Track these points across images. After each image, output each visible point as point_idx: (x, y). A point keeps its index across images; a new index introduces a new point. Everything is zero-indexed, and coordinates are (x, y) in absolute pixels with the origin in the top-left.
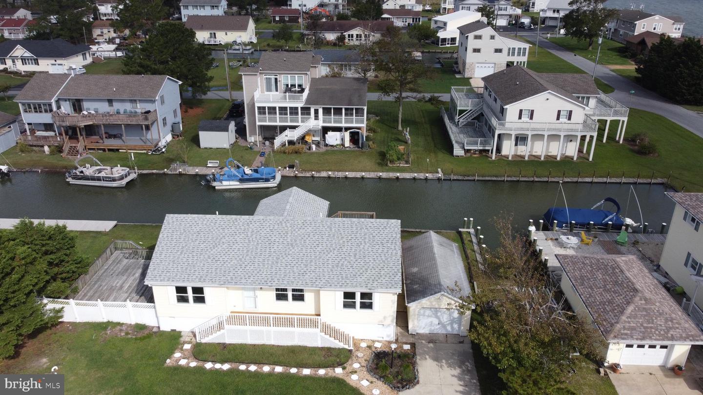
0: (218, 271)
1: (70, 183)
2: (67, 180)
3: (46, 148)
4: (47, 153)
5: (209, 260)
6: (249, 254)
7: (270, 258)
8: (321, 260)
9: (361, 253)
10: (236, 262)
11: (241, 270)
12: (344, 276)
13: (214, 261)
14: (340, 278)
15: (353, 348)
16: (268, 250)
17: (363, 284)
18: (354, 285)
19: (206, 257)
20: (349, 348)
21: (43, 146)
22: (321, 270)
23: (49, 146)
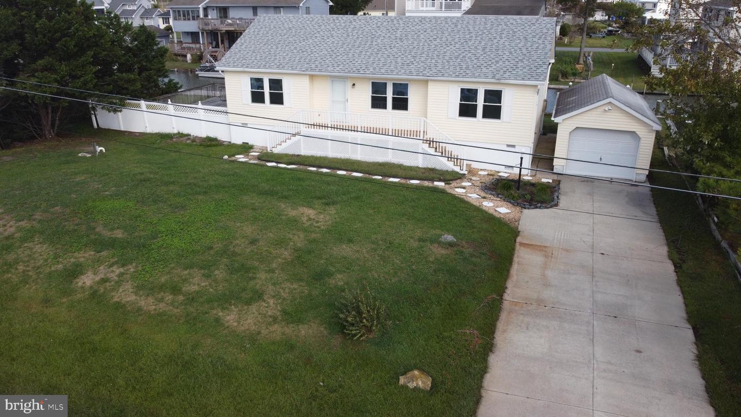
0: (302, 60)
1: (199, 75)
2: (197, 73)
3: (189, 56)
4: (189, 61)
5: (295, 51)
6: (345, 46)
7: (370, 50)
8: (436, 52)
9: (494, 46)
10: (326, 52)
11: (330, 59)
12: (464, 67)
13: (300, 52)
14: (458, 68)
15: (466, 173)
16: (369, 43)
17: (490, 75)
18: (477, 74)
19: (293, 48)
20: (461, 172)
21: (185, 56)
22: (433, 61)
23: (192, 55)
